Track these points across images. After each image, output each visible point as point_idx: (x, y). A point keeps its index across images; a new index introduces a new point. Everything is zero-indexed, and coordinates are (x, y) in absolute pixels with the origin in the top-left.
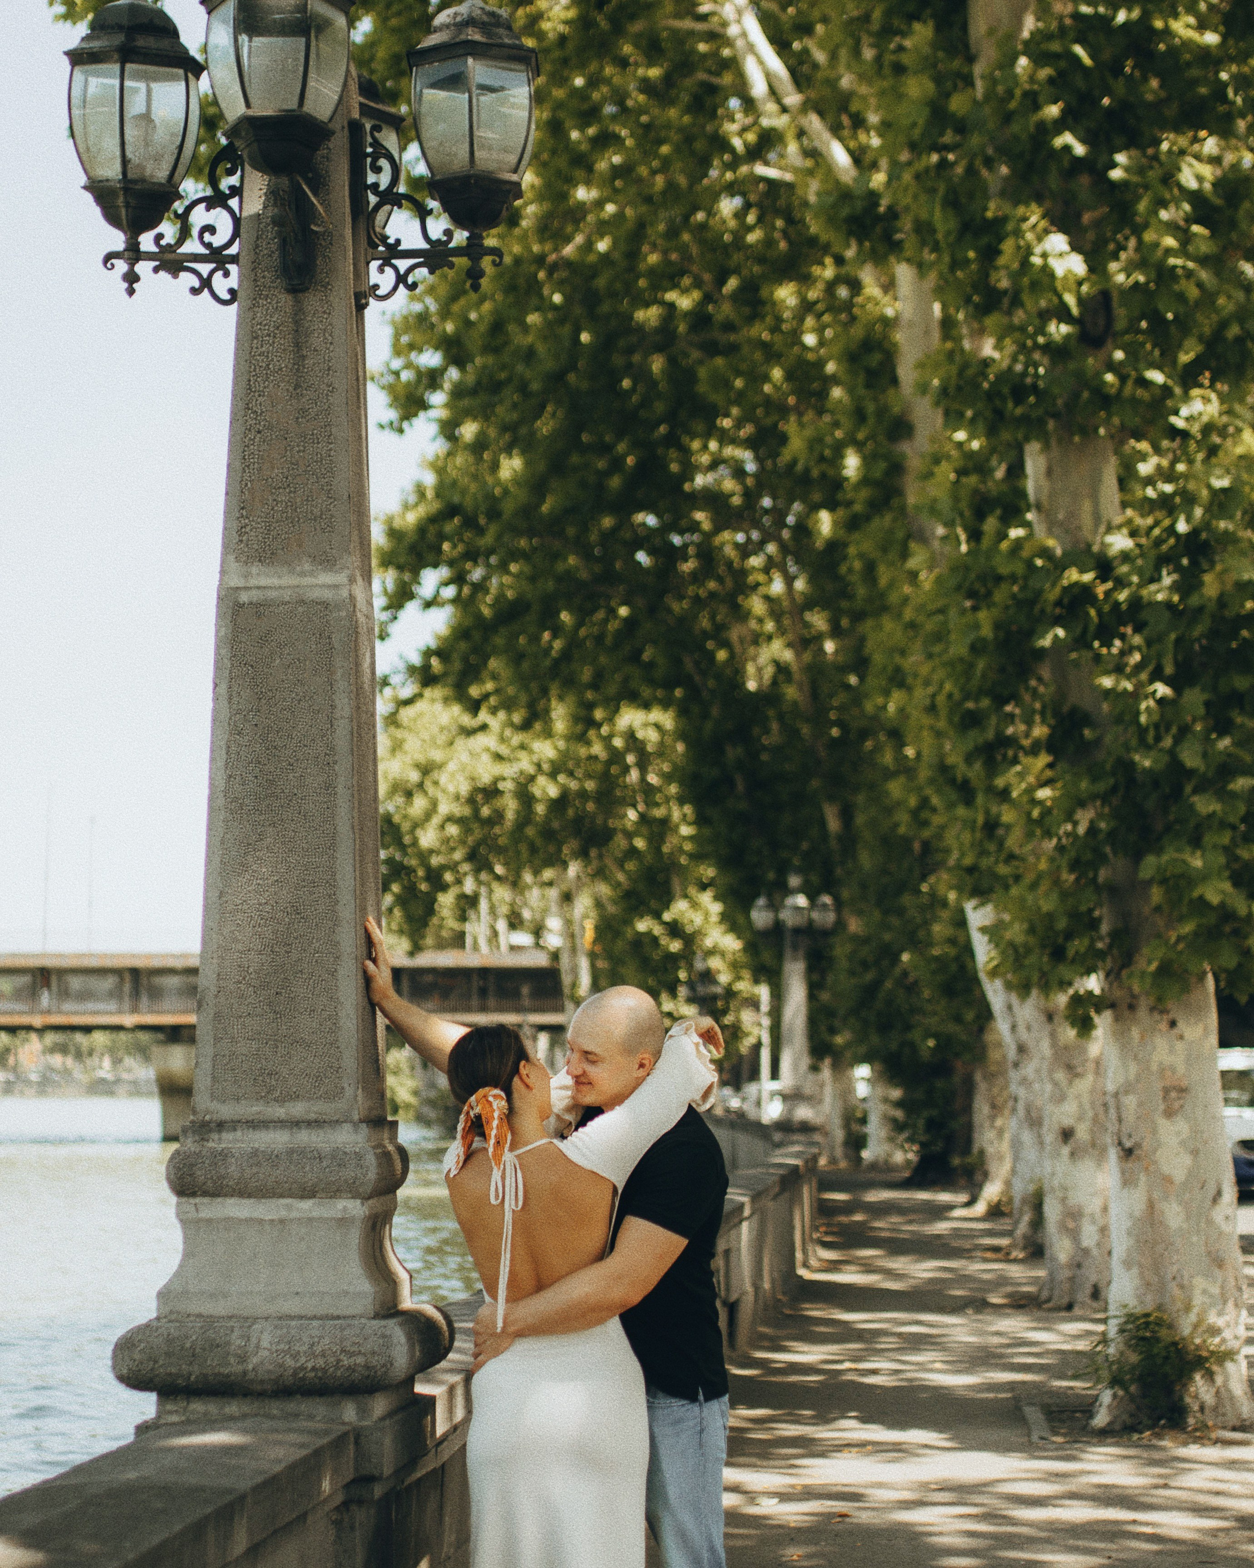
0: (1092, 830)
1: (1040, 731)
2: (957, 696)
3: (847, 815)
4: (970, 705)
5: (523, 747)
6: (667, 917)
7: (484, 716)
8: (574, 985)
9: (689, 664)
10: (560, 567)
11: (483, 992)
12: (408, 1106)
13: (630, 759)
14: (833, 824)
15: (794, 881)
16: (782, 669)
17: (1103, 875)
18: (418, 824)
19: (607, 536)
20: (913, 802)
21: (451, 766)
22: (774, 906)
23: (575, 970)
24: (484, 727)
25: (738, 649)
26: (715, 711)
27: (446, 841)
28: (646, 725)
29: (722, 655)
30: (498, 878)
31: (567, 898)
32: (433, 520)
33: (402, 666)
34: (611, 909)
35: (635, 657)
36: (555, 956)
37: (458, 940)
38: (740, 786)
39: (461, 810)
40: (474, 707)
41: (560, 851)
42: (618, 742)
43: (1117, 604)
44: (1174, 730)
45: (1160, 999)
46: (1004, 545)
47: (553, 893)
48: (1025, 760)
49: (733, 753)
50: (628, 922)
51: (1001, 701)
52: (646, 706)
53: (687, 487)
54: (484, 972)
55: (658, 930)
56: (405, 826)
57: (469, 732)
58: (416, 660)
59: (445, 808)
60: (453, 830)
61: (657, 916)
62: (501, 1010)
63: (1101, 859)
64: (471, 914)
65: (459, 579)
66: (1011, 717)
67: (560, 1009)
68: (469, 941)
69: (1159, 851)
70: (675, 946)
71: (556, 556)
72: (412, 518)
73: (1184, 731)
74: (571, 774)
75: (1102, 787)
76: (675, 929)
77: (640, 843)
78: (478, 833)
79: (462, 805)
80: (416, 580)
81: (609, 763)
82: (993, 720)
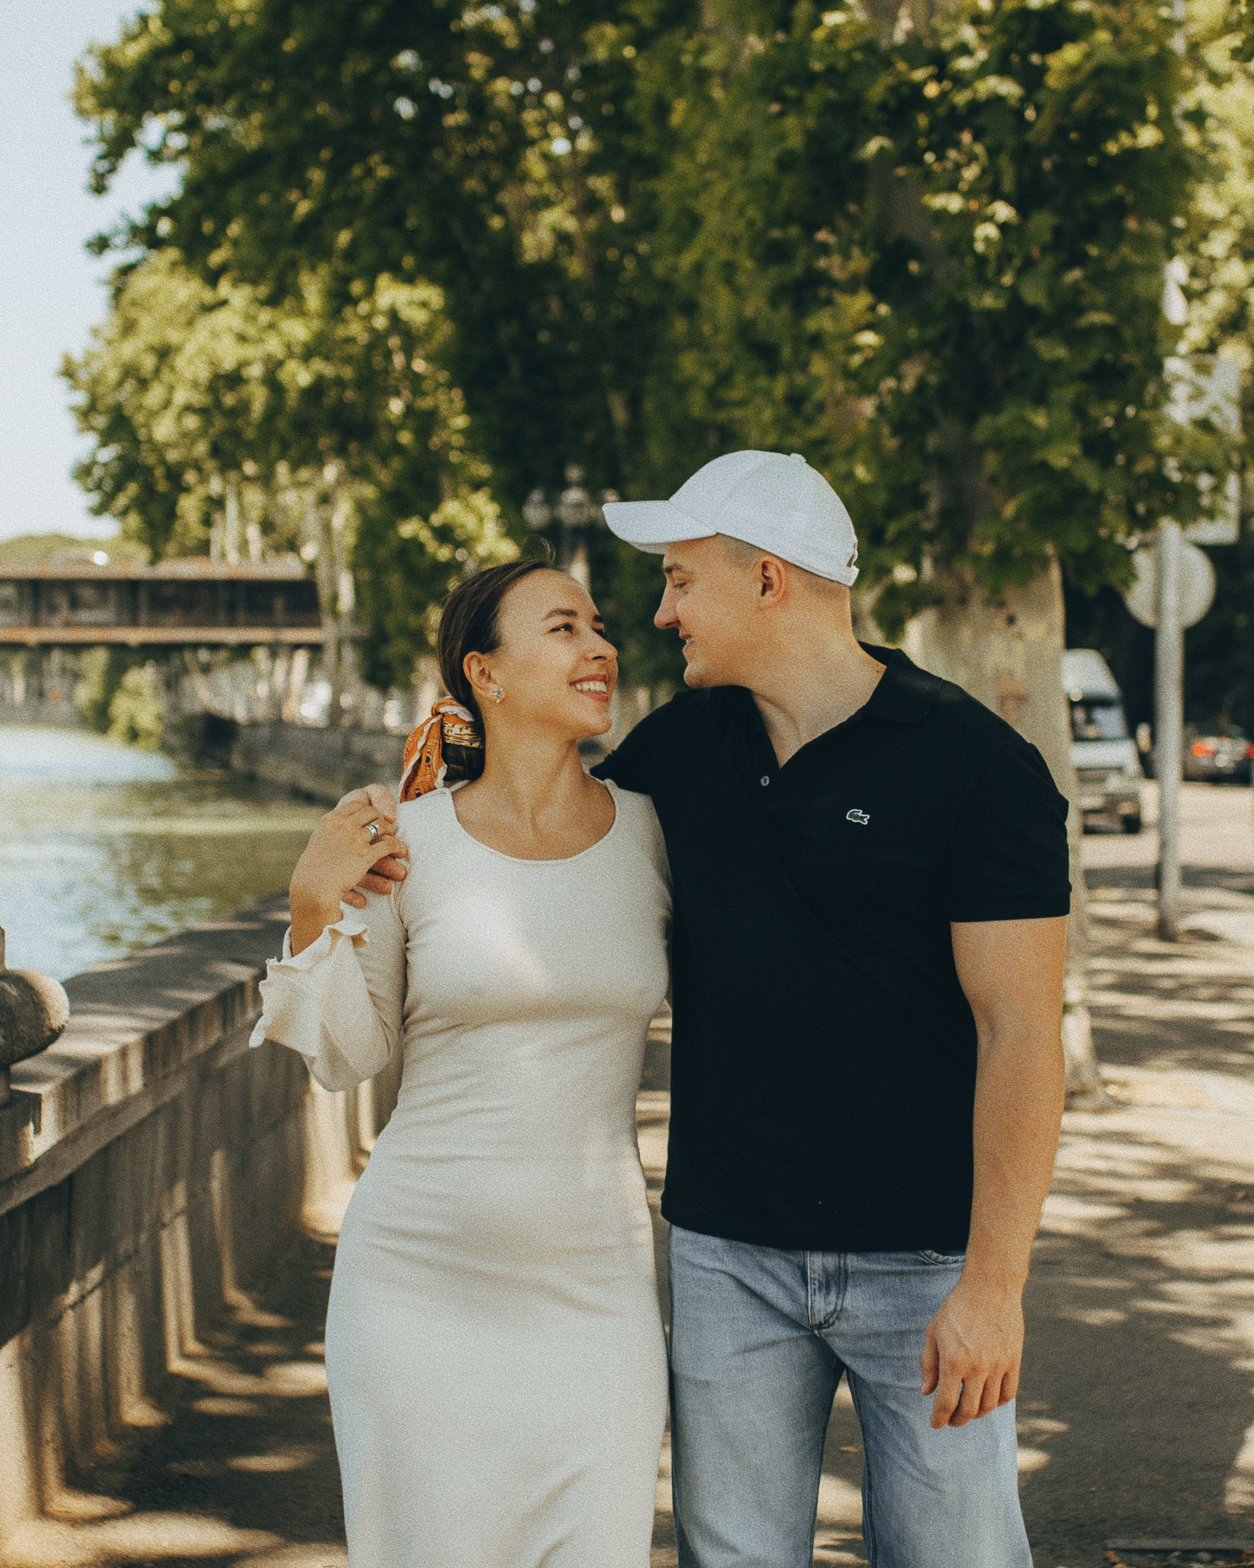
0: (921, 385)
1: (860, 263)
2: (760, 224)
3: (634, 404)
4: (776, 234)
5: (272, 326)
6: (436, 519)
7: (225, 288)
8: (335, 598)
9: (456, 228)
10: (308, 115)
11: (232, 607)
12: (149, 734)
13: (394, 342)
14: (620, 415)
15: (574, 473)
16: (563, 238)
17: (932, 442)
18: (153, 414)
19: (363, 82)
20: (707, 378)
21: (190, 349)
22: (551, 501)
23: (333, 582)
24: (224, 303)
25: (513, 214)
26: (487, 284)
27: (185, 435)
28: (411, 303)
29: (496, 223)
30: (247, 478)
31: (325, 499)
32: (158, 54)
33: (122, 224)
34: (373, 512)
35: (397, 221)
36: (312, 566)
37: (203, 548)
38: (515, 370)
39: (198, 399)
40: (212, 278)
41: (314, 445)
42: (380, 323)
43: (953, 108)
44: (1017, 262)
45: (996, 590)
46: (819, 34)
47: (310, 496)
48: (842, 299)
49: (507, 332)
50: (392, 525)
51: (811, 228)
52: (409, 279)
53: (453, 27)
54: (233, 585)
55: (425, 535)
56: (140, 418)
57: (208, 309)
58: (140, 218)
59: (181, 396)
60: (192, 422)
61: (426, 518)
62: (251, 624)
63: (928, 421)
64: (217, 516)
65: (190, 126)
66: (824, 249)
67: (316, 623)
68: (214, 550)
69: (997, 410)
70: (444, 553)
71: (303, 101)
72: (133, 52)
73: (1028, 264)
74: (327, 358)
75: (931, 333)
76: (444, 534)
77: (405, 438)
78: (219, 424)
79: (201, 393)
80: (138, 123)
81: (371, 347)
82: (803, 252)
